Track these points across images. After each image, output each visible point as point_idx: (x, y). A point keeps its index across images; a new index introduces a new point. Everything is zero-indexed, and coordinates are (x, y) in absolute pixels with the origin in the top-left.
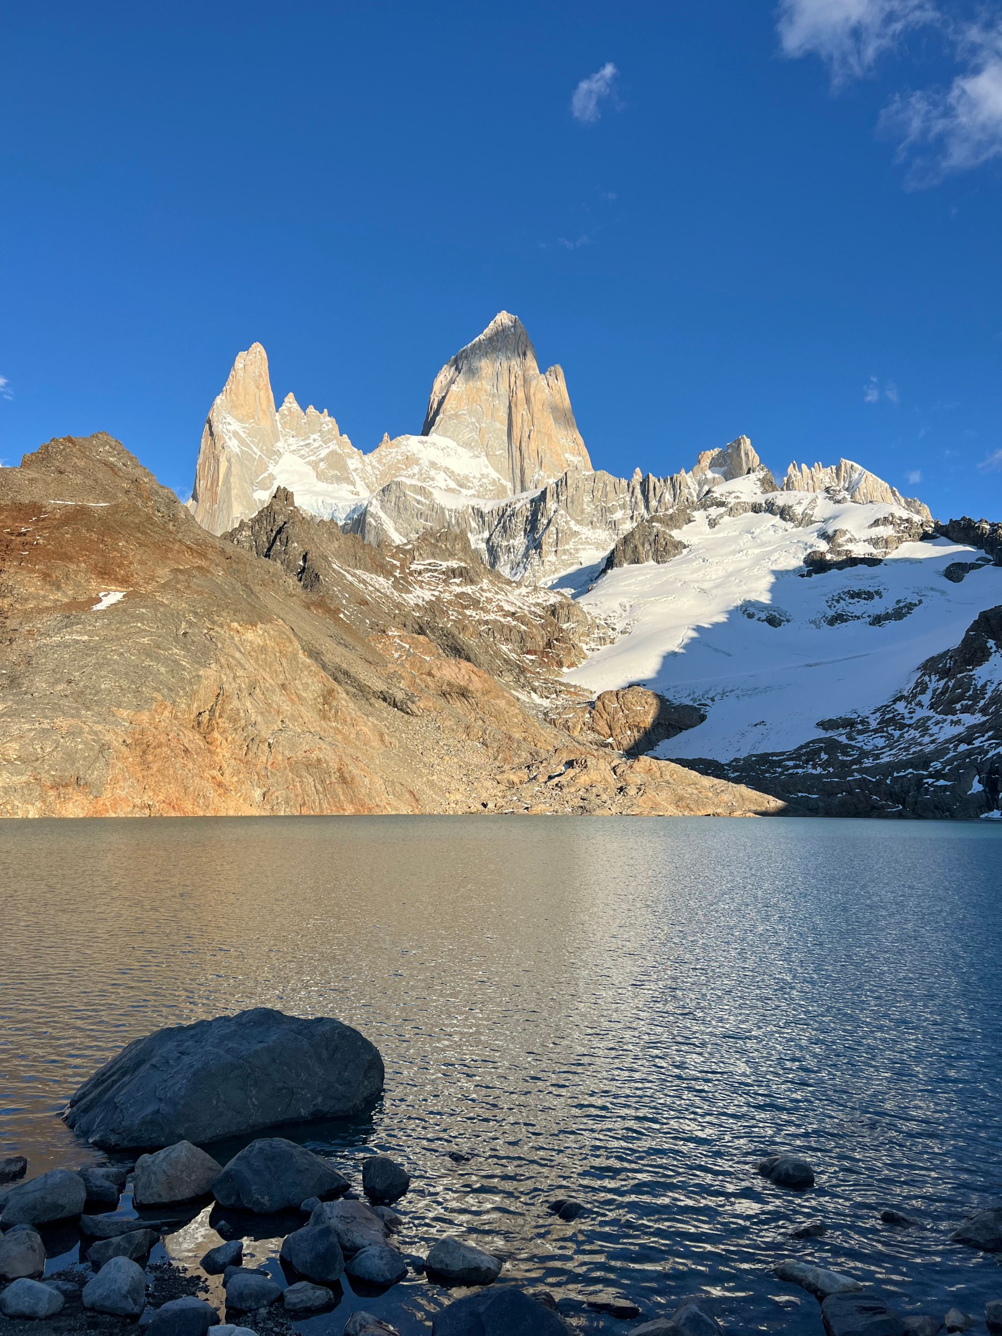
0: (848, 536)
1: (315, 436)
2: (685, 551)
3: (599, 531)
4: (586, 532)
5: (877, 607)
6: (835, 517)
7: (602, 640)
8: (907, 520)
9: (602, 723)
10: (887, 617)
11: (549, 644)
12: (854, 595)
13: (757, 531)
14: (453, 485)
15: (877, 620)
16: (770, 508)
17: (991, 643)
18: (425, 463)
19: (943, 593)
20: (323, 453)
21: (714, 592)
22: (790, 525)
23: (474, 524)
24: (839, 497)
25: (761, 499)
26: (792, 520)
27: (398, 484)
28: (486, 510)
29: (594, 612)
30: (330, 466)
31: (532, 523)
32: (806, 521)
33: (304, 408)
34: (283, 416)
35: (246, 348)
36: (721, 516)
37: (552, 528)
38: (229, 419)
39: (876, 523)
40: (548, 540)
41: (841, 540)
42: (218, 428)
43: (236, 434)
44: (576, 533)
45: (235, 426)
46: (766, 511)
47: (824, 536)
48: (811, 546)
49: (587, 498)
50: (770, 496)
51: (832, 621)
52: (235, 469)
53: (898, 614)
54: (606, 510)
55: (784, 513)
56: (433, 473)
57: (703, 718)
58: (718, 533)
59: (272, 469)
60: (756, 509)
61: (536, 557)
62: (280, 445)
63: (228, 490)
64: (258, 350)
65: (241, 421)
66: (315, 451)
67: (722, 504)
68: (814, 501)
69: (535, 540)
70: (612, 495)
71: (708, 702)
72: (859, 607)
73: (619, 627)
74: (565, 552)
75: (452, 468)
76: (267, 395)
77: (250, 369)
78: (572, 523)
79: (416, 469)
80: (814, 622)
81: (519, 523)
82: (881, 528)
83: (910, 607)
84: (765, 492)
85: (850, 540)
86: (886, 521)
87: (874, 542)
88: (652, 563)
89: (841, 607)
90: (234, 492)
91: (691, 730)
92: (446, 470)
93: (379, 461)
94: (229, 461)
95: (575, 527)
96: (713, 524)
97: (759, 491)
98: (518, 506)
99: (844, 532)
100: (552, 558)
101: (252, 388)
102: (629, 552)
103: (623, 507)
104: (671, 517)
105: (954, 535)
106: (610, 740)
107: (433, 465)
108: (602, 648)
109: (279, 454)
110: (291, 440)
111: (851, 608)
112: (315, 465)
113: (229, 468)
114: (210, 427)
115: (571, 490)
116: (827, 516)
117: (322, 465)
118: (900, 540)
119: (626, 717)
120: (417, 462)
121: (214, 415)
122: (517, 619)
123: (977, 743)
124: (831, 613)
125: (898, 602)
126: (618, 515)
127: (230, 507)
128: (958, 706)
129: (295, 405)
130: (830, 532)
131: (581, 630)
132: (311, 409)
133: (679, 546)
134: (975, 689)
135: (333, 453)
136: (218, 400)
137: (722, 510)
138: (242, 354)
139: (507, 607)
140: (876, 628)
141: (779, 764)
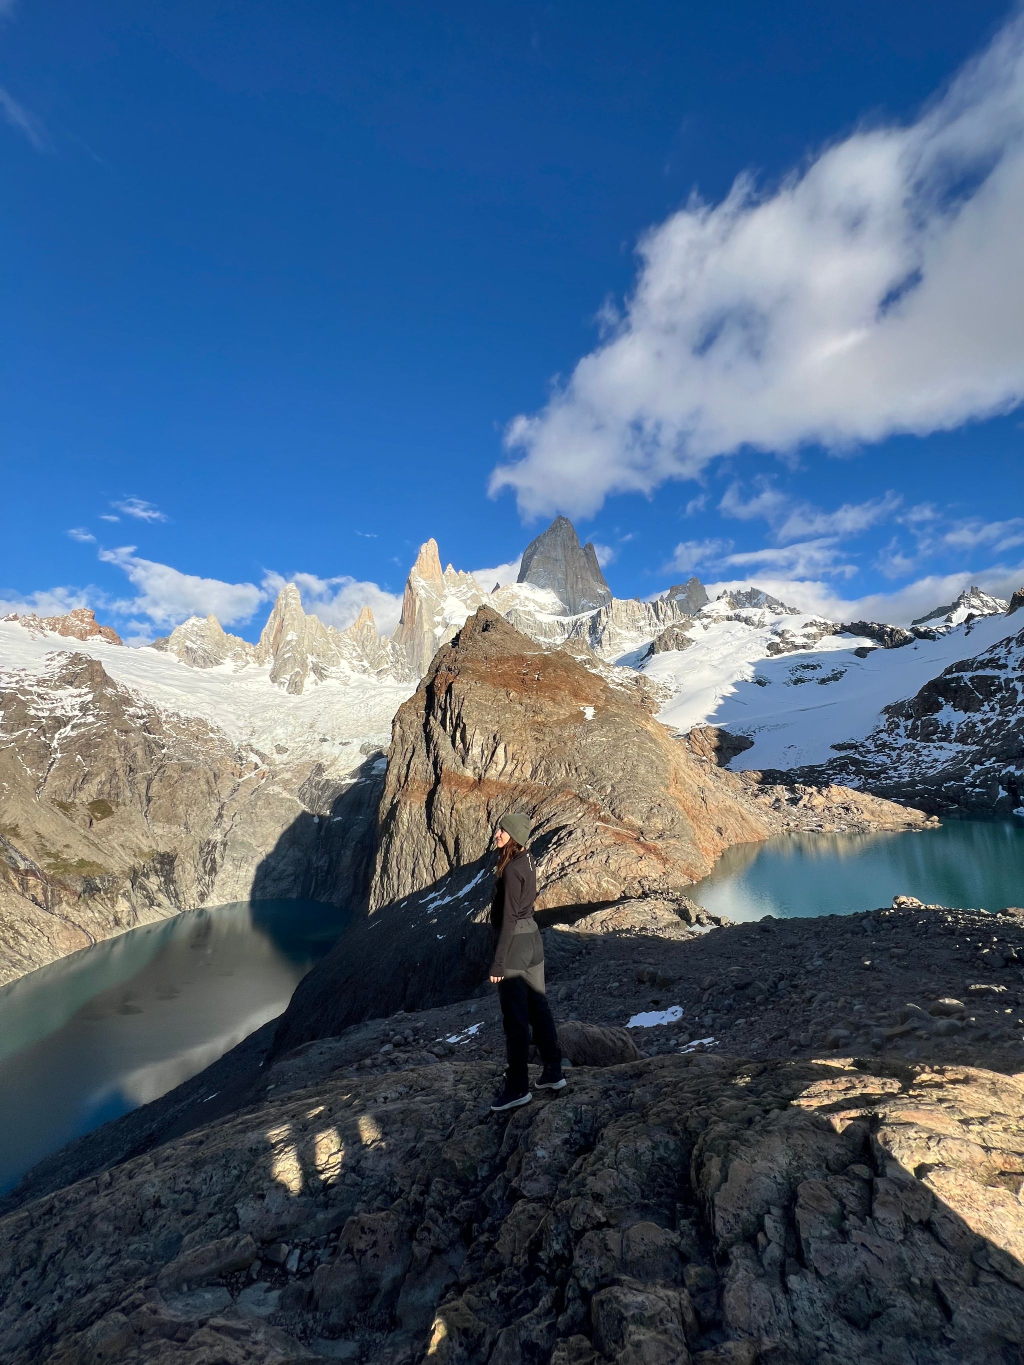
0: (791, 633)
1: (464, 586)
2: (694, 644)
3: (632, 632)
4: (624, 632)
5: (821, 674)
6: (779, 623)
7: (665, 696)
8: (824, 624)
9: (697, 748)
10: (829, 679)
11: (642, 701)
12: (805, 667)
13: (733, 632)
14: (538, 609)
15: (823, 681)
16: (738, 618)
17: (941, 699)
18: (522, 598)
19: (858, 664)
20: (469, 595)
21: (720, 667)
22: (752, 628)
23: (559, 631)
24: (778, 611)
25: (731, 613)
26: (752, 624)
27: (515, 610)
28: (565, 623)
29: (656, 680)
30: (473, 602)
31: (593, 630)
32: (761, 625)
33: (457, 571)
34: (446, 576)
35: (426, 541)
36: (710, 623)
37: (606, 632)
38: (419, 579)
39: (806, 625)
40: (605, 637)
41: (787, 636)
42: (414, 584)
43: (423, 587)
44: (620, 634)
45: (423, 583)
46: (735, 620)
47: (776, 633)
48: (770, 639)
49: (624, 614)
50: (737, 611)
51: (796, 682)
52: (424, 606)
53: (836, 677)
54: (635, 621)
55: (747, 621)
56: (527, 603)
57: (752, 743)
58: (710, 632)
59: (443, 605)
60: (729, 619)
61: (599, 648)
62: (446, 592)
63: (421, 617)
64: (432, 541)
65: (425, 580)
66: (464, 594)
67: (709, 617)
68: (763, 614)
69: (596, 638)
70: (637, 613)
71: (752, 733)
72: (809, 674)
73: (673, 688)
74: (615, 644)
75: (537, 600)
76: (438, 565)
77: (429, 552)
78: (617, 628)
79: (518, 601)
80: (785, 683)
81: (585, 629)
82: (809, 628)
83: (841, 673)
84: (732, 609)
85: (792, 636)
86: (811, 624)
87: (807, 636)
88: (675, 650)
89: (799, 674)
90: (424, 618)
91: (747, 751)
92: (534, 601)
93: (498, 597)
94: (421, 601)
95: (619, 631)
96: (706, 628)
97: (729, 609)
98: (584, 620)
99: (788, 631)
100: (608, 648)
101: (430, 562)
102: (663, 645)
103: (644, 618)
104: (683, 625)
105: (856, 632)
106: (704, 758)
107: (526, 598)
108: (667, 701)
109: (446, 597)
110: (452, 589)
111: (804, 675)
112: (465, 602)
113: (421, 605)
114: (410, 584)
115: (615, 611)
116: (773, 622)
117: (469, 601)
118: (822, 635)
119: (710, 744)
120: (518, 597)
121: (412, 578)
122: (624, 687)
123: (987, 764)
124: (794, 678)
125: (833, 670)
126: (642, 623)
127: (422, 627)
128: (935, 737)
129: (453, 571)
130: (780, 631)
131: (654, 691)
132: (461, 572)
133: (690, 641)
134: (943, 727)
135: (474, 594)
136: (413, 569)
137: (710, 620)
138: (425, 545)
139: (617, 681)
140: (824, 686)
141: (823, 772)
